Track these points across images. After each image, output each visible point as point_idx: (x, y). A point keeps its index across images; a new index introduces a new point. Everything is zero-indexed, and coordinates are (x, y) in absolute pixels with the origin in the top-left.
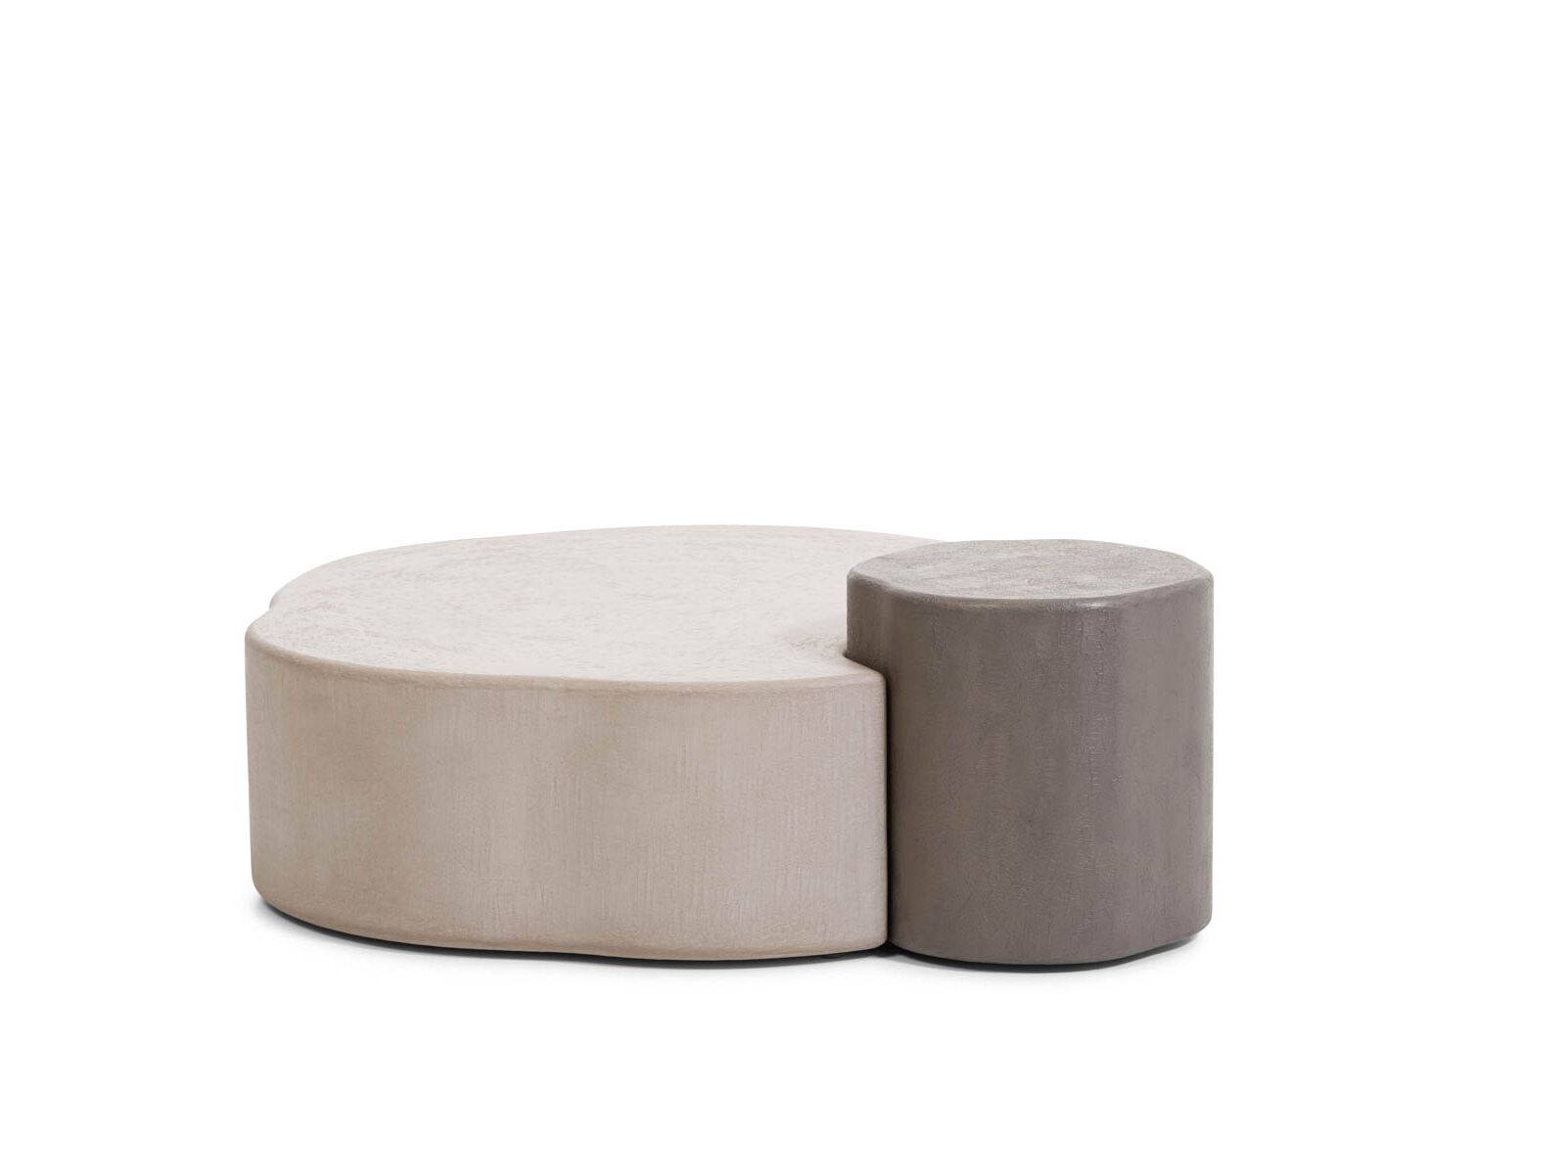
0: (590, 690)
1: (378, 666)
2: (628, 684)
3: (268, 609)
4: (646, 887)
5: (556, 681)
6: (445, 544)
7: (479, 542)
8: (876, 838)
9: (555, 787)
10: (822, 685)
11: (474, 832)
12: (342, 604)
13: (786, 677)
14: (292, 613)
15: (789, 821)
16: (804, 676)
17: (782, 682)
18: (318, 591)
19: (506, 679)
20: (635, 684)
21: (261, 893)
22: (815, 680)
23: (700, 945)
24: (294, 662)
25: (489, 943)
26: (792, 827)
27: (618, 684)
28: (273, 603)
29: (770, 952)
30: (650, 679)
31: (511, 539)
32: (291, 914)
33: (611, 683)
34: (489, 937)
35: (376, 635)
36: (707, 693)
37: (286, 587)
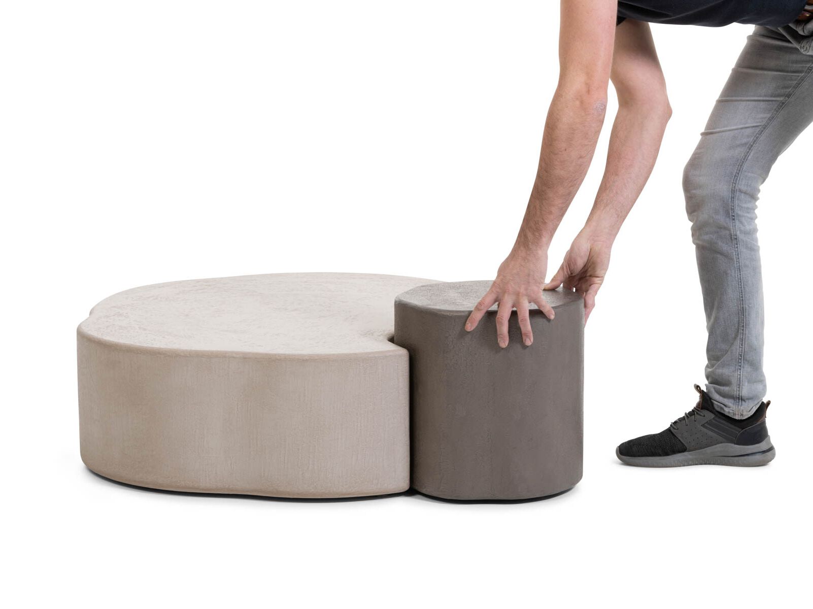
0: (256, 358)
1: (146, 345)
2: (276, 355)
3: (88, 316)
4: (284, 460)
5: (237, 353)
6: (180, 282)
7: (198, 281)
8: (404, 435)
9: (237, 408)
10: (376, 355)
11: (195, 432)
12: (127, 313)
13: (357, 351)
14: (101, 318)
15: (359, 426)
16: (366, 351)
17: (355, 354)
18: (114, 307)
19: (212, 352)
20: (279, 355)
21: (85, 464)
22: (372, 353)
23: (313, 490)
24: (102, 344)
25: (203, 490)
26: (360, 429)
27: (270, 355)
28: (91, 313)
29: (349, 494)
30: (287, 353)
31: (214, 280)
32: (101, 474)
33: (266, 354)
34: (204, 486)
35: (145, 330)
36: (316, 360)
37: (98, 305)
